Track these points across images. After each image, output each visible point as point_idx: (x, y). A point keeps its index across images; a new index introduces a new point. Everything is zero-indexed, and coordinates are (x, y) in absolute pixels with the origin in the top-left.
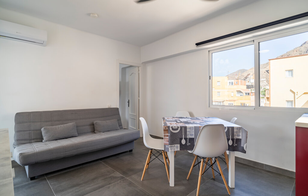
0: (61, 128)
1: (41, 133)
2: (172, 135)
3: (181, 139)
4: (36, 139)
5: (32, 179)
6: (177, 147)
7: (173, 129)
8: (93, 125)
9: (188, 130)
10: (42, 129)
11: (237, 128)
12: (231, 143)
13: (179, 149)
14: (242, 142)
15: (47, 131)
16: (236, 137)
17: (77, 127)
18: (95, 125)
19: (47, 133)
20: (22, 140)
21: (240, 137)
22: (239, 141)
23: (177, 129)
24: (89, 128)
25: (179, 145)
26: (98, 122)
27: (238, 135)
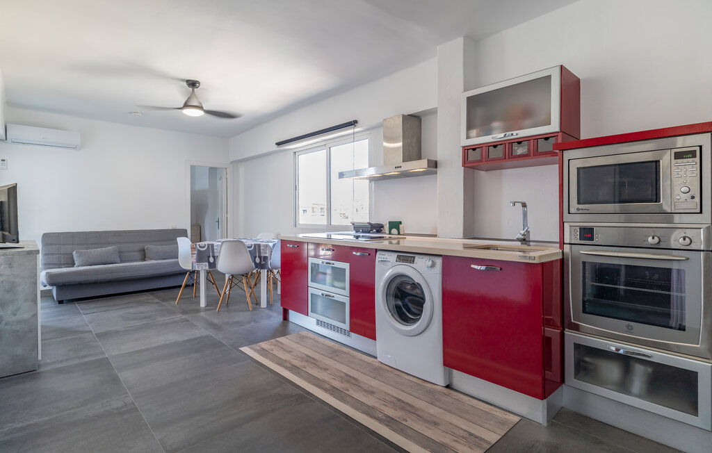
0: (97, 252)
1: (73, 257)
2: (199, 252)
3: (209, 257)
4: (68, 264)
5: (61, 302)
6: (205, 266)
7: (200, 247)
8: (144, 250)
9: (215, 248)
10: (74, 253)
11: (264, 246)
12: (258, 260)
13: (207, 268)
14: (269, 258)
15: (80, 255)
16: (263, 255)
17: (120, 252)
18: (146, 251)
19: (79, 256)
20: (49, 264)
21: (267, 255)
22: (265, 258)
23: (204, 247)
24: (137, 255)
25: (207, 263)
26: (151, 247)
27: (266, 253)
